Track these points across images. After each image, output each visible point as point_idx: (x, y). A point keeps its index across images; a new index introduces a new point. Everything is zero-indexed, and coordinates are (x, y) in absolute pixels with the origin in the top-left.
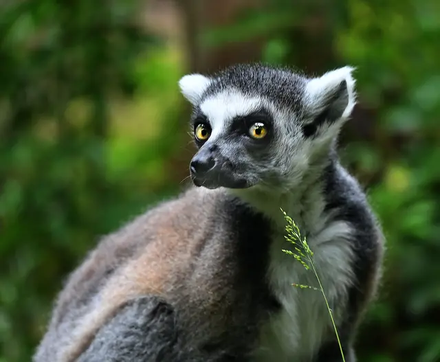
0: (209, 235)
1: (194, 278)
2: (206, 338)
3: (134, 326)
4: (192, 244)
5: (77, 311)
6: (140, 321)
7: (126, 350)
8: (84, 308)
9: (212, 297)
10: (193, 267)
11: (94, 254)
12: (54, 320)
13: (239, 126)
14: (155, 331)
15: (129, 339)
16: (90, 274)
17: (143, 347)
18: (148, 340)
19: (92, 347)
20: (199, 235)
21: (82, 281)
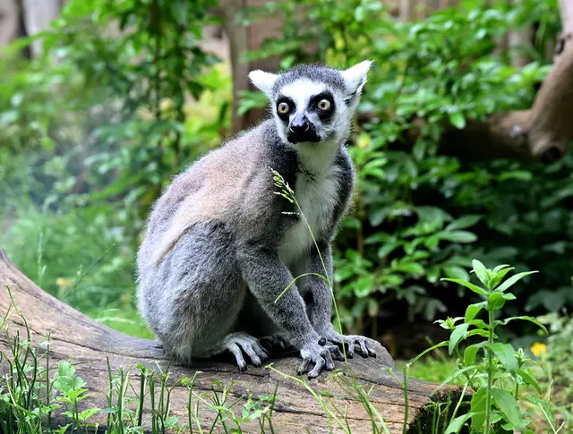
0: (254, 174)
1: (245, 201)
2: (251, 237)
3: (202, 235)
4: (241, 181)
5: (162, 227)
6: (206, 233)
7: (197, 250)
8: (166, 223)
9: (257, 213)
10: (244, 194)
11: (171, 187)
12: (149, 229)
13: (314, 102)
14: (215, 238)
15: (200, 243)
16: (168, 201)
17: (208, 248)
18: (211, 244)
19: (175, 247)
20: (247, 174)
21: (163, 206)
